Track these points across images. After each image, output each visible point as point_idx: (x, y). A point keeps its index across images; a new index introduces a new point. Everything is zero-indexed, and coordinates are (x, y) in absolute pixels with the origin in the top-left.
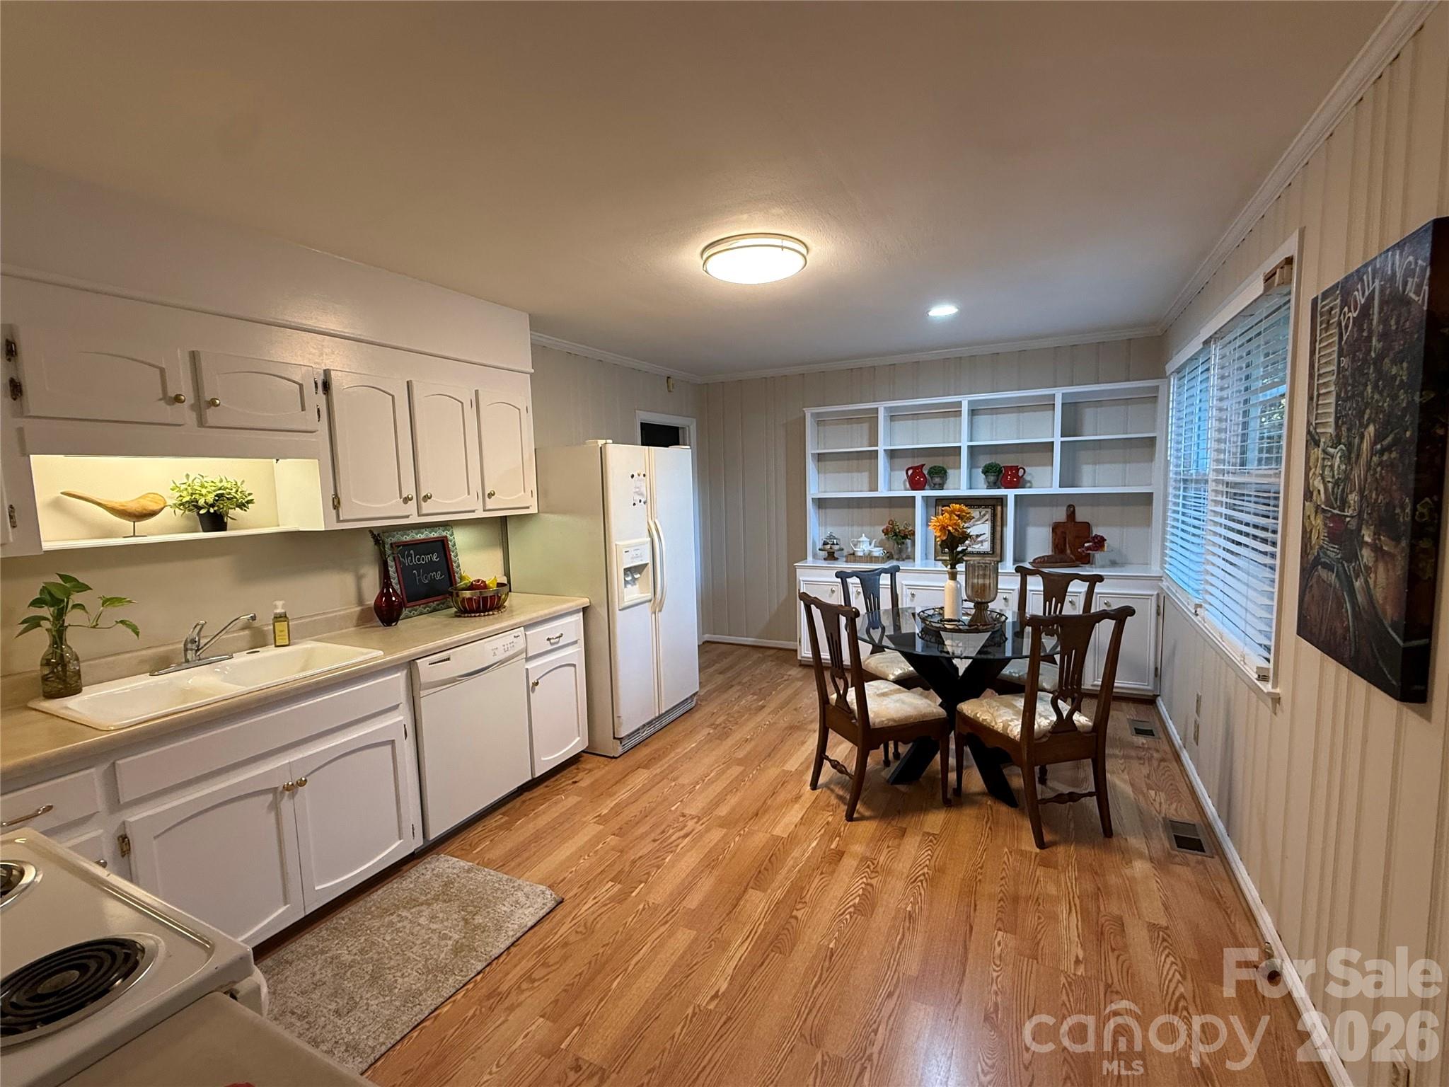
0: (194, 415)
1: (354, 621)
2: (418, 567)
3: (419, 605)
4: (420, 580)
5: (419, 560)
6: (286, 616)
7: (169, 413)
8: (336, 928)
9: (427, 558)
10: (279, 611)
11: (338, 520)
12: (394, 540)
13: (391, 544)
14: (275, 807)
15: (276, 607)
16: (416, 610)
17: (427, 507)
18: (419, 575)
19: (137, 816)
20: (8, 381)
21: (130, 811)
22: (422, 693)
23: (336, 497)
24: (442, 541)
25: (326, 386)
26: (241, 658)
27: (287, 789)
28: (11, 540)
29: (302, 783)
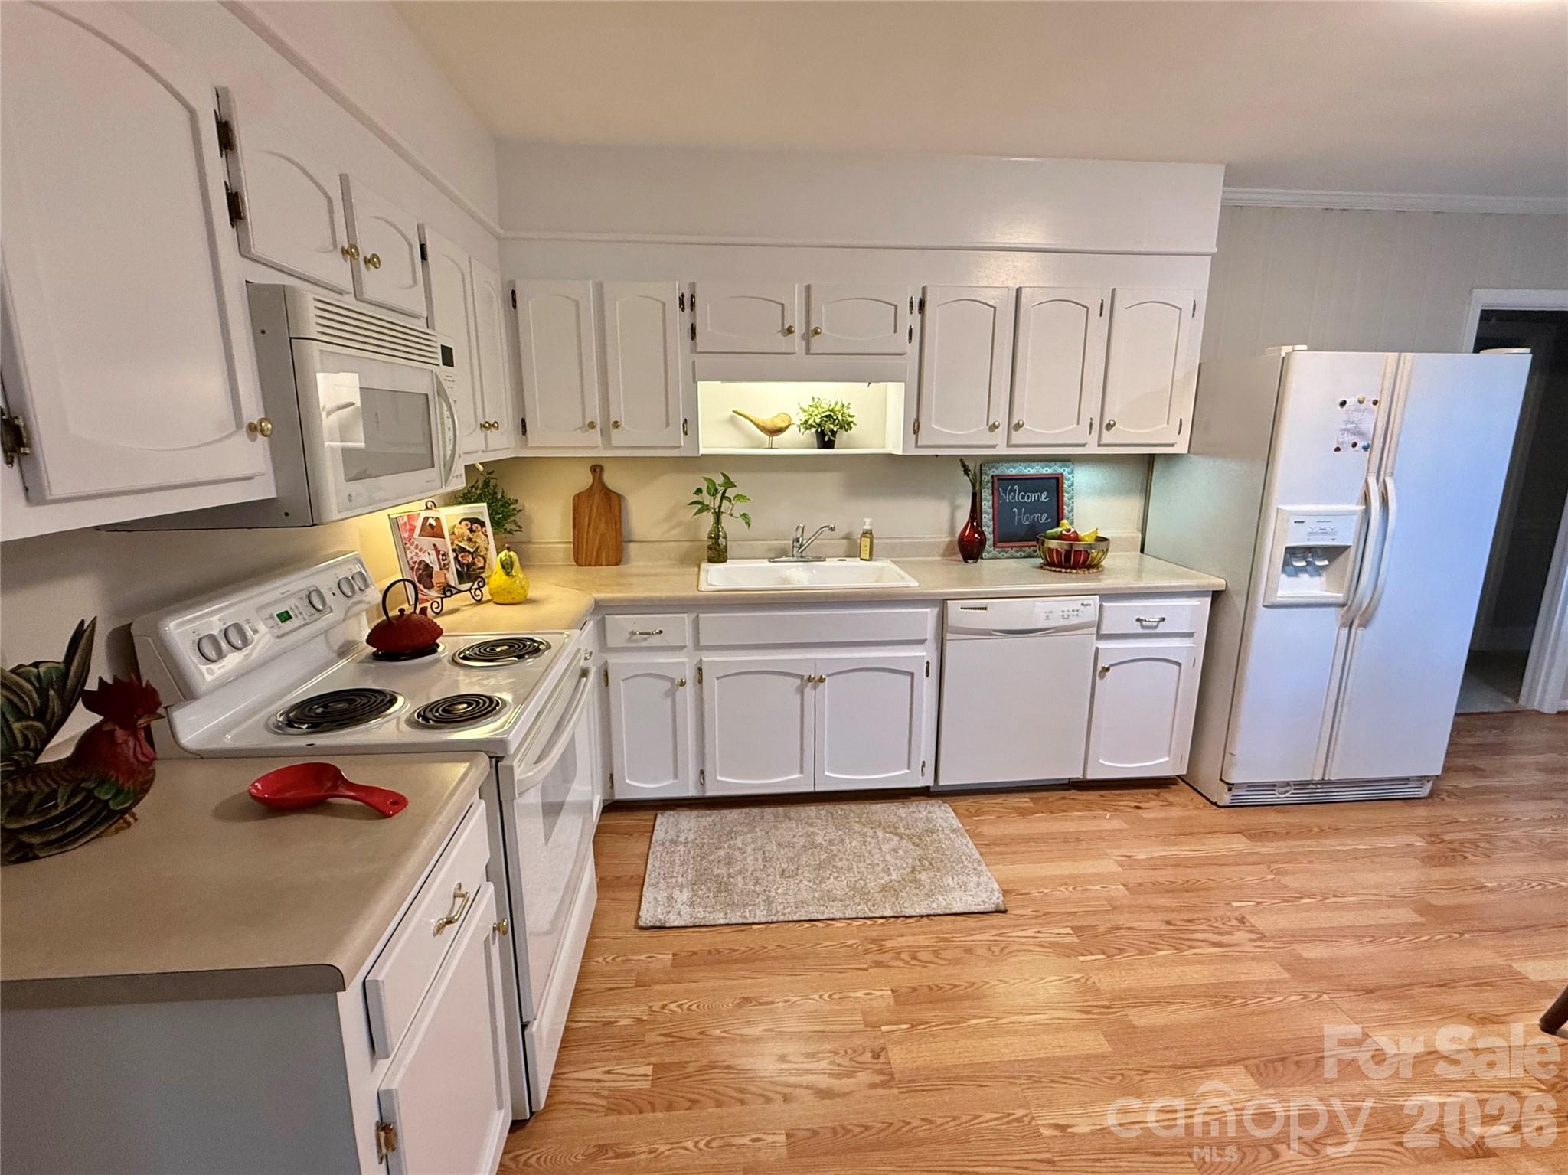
0: (804, 343)
1: (941, 551)
2: (1020, 505)
3: (1012, 547)
4: (1020, 519)
5: (1023, 497)
6: (871, 533)
7: (782, 343)
8: (832, 814)
9: (1033, 497)
10: (867, 527)
11: (917, 446)
12: (997, 472)
13: (993, 477)
14: (801, 690)
15: (864, 524)
16: (1006, 552)
17: (1017, 437)
18: (1019, 514)
19: (708, 658)
20: (689, 326)
21: (705, 653)
22: (949, 636)
23: (917, 421)
24: (1057, 479)
25: (922, 305)
26: (832, 563)
27: (810, 679)
28: (682, 444)
29: (821, 680)
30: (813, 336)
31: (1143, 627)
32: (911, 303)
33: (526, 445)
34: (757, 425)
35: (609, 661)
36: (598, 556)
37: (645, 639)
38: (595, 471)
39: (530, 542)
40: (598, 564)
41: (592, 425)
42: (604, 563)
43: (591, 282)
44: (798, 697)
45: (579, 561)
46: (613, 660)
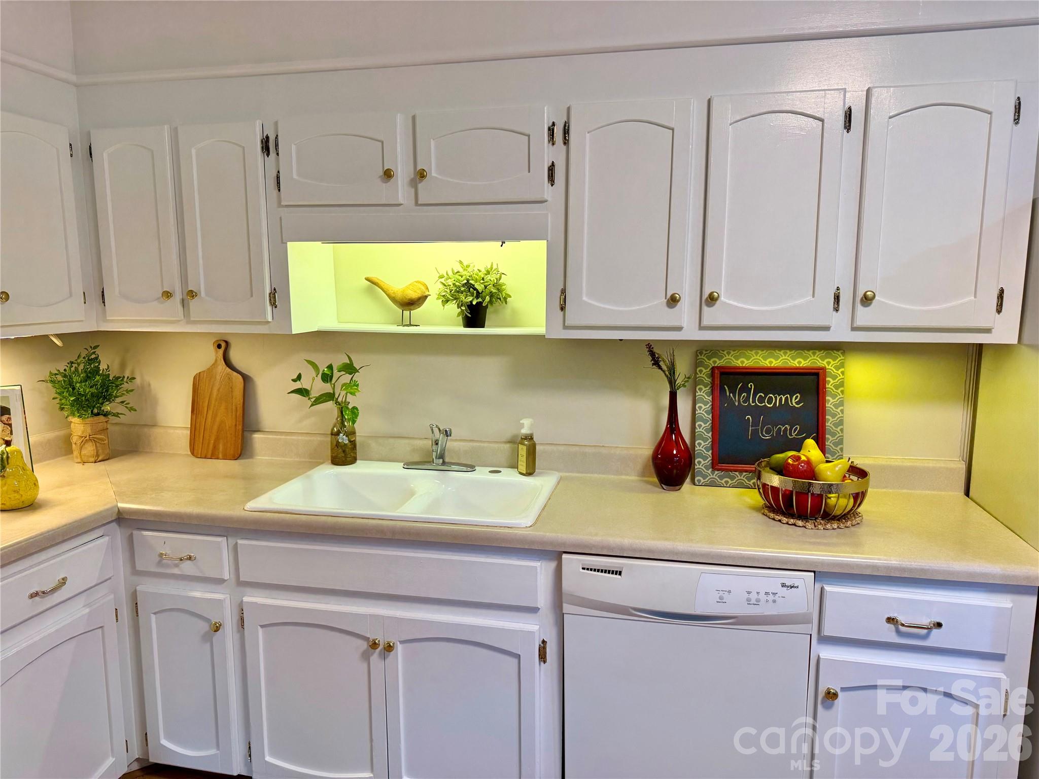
0: (410, 190)
2: (757, 412)
3: (741, 471)
4: (755, 432)
5: (761, 400)
6: (532, 438)
9: (778, 400)
10: (525, 431)
11: (564, 326)
12: (719, 363)
13: (713, 368)
15: (522, 426)
16: (732, 478)
18: (756, 423)
19: (253, 598)
20: (275, 174)
21: (248, 590)
22: (567, 608)
23: (563, 291)
24: (817, 374)
25: (566, 131)
26: (482, 474)
27: (374, 645)
28: (270, 319)
29: (389, 648)
30: (421, 181)
31: (898, 632)
32: (551, 130)
33: (106, 317)
34: (388, 295)
35: (138, 588)
36: (215, 447)
37: (177, 566)
38: (219, 346)
39: (154, 425)
40: (214, 456)
41: (168, 295)
42: (220, 456)
43: (166, 127)
44: (365, 665)
45: (195, 452)
46: (147, 587)
